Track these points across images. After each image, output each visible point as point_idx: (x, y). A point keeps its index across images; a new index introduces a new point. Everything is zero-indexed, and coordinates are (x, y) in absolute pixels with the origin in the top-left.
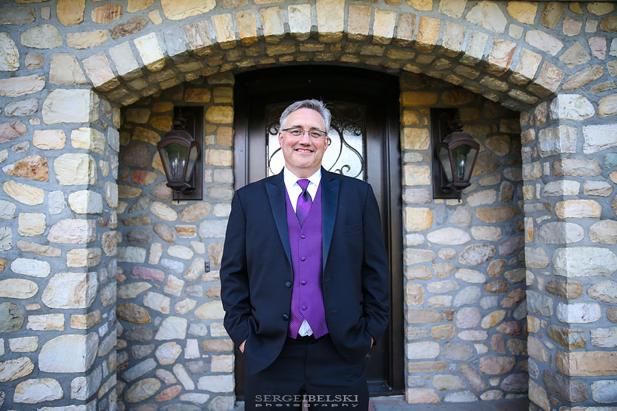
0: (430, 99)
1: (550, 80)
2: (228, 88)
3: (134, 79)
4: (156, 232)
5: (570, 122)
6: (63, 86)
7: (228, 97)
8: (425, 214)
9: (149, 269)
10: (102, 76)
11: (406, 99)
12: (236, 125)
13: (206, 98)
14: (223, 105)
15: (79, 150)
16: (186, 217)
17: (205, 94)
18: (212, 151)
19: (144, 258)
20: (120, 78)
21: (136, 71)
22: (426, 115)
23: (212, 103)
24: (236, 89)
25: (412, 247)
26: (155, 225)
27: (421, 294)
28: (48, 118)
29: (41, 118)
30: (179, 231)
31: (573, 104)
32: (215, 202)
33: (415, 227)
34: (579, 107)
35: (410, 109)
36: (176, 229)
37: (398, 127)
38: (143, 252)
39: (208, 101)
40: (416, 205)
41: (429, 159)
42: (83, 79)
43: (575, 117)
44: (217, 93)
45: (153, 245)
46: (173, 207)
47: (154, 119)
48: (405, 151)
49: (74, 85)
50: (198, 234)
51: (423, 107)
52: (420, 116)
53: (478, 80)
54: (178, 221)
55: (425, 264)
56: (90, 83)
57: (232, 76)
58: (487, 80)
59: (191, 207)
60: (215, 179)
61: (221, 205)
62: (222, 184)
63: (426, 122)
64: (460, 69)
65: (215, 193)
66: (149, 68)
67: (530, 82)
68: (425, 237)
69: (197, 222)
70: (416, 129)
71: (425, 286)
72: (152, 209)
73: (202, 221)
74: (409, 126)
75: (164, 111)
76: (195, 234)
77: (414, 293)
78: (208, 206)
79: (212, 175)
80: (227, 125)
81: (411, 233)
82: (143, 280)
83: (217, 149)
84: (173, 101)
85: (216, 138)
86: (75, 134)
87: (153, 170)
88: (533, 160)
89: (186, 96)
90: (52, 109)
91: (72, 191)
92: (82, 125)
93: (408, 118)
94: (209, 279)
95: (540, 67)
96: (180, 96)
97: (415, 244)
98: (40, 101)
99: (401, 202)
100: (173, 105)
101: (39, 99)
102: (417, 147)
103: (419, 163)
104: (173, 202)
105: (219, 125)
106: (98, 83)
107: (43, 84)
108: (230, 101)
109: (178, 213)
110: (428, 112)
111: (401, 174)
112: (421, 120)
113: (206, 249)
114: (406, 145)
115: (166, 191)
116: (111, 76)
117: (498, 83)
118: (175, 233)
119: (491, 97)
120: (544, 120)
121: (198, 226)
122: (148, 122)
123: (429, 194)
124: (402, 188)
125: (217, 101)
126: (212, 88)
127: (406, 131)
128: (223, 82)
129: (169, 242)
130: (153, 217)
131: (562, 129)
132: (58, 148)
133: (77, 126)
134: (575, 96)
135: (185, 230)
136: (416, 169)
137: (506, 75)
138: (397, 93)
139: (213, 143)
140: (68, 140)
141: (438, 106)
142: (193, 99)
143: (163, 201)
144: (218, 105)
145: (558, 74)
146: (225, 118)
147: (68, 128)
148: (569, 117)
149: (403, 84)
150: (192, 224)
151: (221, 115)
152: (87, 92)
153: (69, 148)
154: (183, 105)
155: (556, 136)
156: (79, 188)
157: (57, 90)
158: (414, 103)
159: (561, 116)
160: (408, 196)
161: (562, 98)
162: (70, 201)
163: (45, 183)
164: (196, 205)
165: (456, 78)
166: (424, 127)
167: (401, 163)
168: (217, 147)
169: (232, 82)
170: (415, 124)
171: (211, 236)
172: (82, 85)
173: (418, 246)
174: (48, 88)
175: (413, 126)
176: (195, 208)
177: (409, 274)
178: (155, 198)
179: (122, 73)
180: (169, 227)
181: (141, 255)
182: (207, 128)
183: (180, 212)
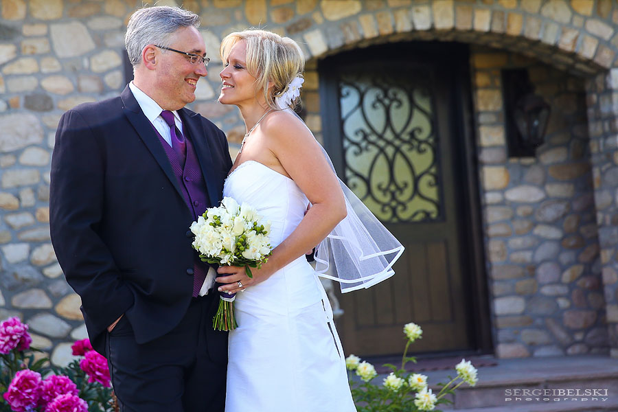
1: (604, 59)
8: (502, 173)
11: (479, 61)
12: (321, 91)
22: (497, 77)
25: (491, 205)
27: (504, 250)
33: (493, 185)
35: (483, 70)
40: (493, 164)
41: (502, 119)
48: (479, 113)
51: (493, 68)
52: (492, 79)
53: (549, 56)
55: (505, 221)
58: (557, 57)
63: (498, 82)
67: (590, 61)
68: (503, 195)
70: (489, 91)
71: (506, 242)
74: (482, 88)
77: (497, 249)
81: (489, 191)
93: (481, 80)
95: (597, 50)
97: (495, 202)
102: (490, 108)
103: (493, 125)
110: (499, 74)
114: (480, 107)
117: (566, 59)
120: (602, 88)
123: (504, 154)
127: (480, 93)
131: (615, 97)
136: (491, 131)
141: (509, 67)
158: (486, 66)
159: (614, 86)
160: (485, 156)
161: (614, 72)
166: (496, 88)
170: (488, 85)
173: (497, 204)
175: (486, 87)
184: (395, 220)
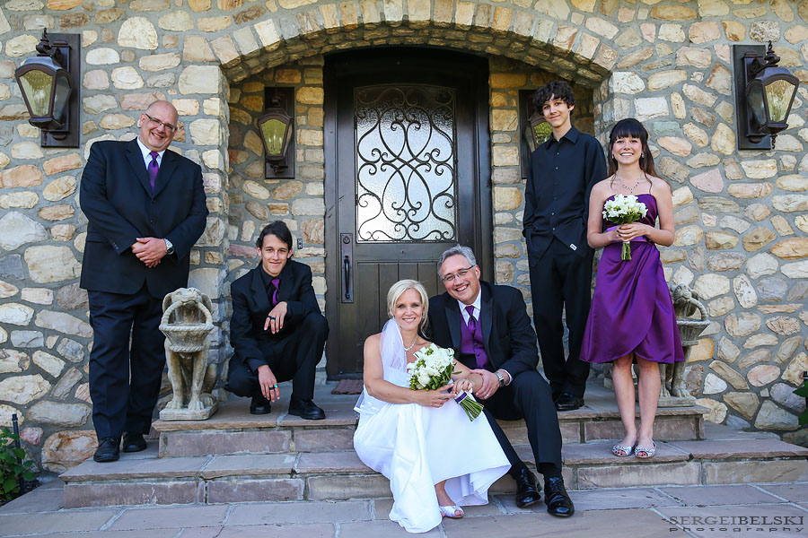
0: (519, 81)
1: (606, 60)
2: (318, 70)
3: (251, 58)
4: (248, 210)
5: (623, 96)
6: (195, 62)
7: (318, 78)
8: (514, 193)
9: (241, 246)
10: (228, 56)
11: (495, 81)
12: (326, 106)
13: (297, 79)
14: (314, 86)
15: (210, 116)
16: (278, 195)
17: (296, 75)
18: (304, 131)
19: (236, 235)
20: (243, 57)
21: (257, 51)
22: (514, 97)
23: (303, 84)
24: (325, 70)
25: (501, 225)
26: (247, 203)
27: (511, 272)
28: (184, 89)
29: (178, 90)
30: (271, 208)
31: (625, 80)
32: (307, 180)
33: (503, 205)
34: (631, 83)
35: (498, 90)
36: (268, 207)
37: (487, 109)
38: (236, 230)
39: (299, 82)
40: (504, 185)
41: (518, 140)
42: (212, 57)
43: (628, 91)
44: (308, 74)
45: (245, 222)
46: (266, 186)
47: (245, 99)
48: (494, 132)
49: (204, 63)
50: (290, 212)
51: (510, 89)
52: (509, 99)
53: (549, 60)
54: (271, 199)
55: (514, 242)
56: (219, 61)
57: (322, 57)
58: (556, 60)
59: (283, 185)
60: (307, 159)
61: (313, 184)
62: (314, 164)
63: (515, 103)
64: (532, 51)
65: (307, 172)
66: (267, 49)
67: (590, 61)
68: (514, 217)
69: (290, 200)
70: (505, 111)
71: (514, 264)
72: (244, 187)
73: (295, 199)
74: (498, 108)
75: (255, 91)
76: (288, 212)
77: (504, 270)
78: (301, 185)
79: (304, 154)
80: (318, 106)
81: (499, 212)
82: (236, 257)
83: (308, 129)
84: (264, 82)
85: (307, 119)
86: (206, 103)
87: (244, 149)
88: (601, 132)
89: (277, 76)
90: (188, 82)
91: (205, 150)
92: (213, 95)
93: (496, 99)
94: (302, 256)
95: (597, 49)
96: (270, 77)
97: (504, 223)
98: (177, 75)
99: (491, 184)
100: (263, 85)
101: (175, 73)
102: (505, 129)
103: (507, 144)
104: (265, 181)
105: (310, 106)
106: (225, 61)
107: (178, 61)
108: (321, 82)
109: (270, 191)
110: (517, 94)
111: (490, 156)
112: (509, 101)
113: (299, 228)
114: (495, 127)
115: (257, 169)
116: (236, 55)
117: (566, 63)
118: (267, 211)
119: (565, 75)
120: (606, 95)
121: (290, 204)
122: (239, 102)
123: (518, 174)
124: (491, 169)
125: (308, 81)
126: (302, 69)
127: (495, 112)
128: (313, 63)
129: (261, 219)
130: (245, 195)
131: (616, 101)
132: (192, 114)
133: (209, 96)
134: (628, 74)
135: (278, 208)
136: (504, 150)
137: (570, 56)
138: (486, 76)
139: (304, 123)
140: (201, 108)
141: (526, 88)
142: (284, 80)
143: (255, 180)
144: (309, 86)
145: (613, 55)
146: (315, 99)
147: (201, 98)
148: (622, 91)
149: (492, 67)
150: (284, 202)
151: (311, 96)
152: (216, 69)
153: (201, 115)
154: (273, 86)
155: (612, 108)
156: (211, 147)
157: (191, 66)
158: (503, 86)
159: (615, 91)
160: (497, 176)
161: (616, 75)
162: (204, 158)
163: (182, 143)
164: (289, 184)
165: (531, 59)
166: (512, 108)
167: (490, 145)
168: (308, 127)
169: (322, 63)
170: (504, 106)
171: (304, 214)
172: (211, 63)
173: (508, 225)
174: (183, 64)
175: (501, 107)
176: (287, 186)
177: (498, 252)
178: (247, 177)
179: (245, 53)
180: (262, 205)
181: (234, 233)
182: (298, 108)
183: (272, 190)
184: (407, 238)
